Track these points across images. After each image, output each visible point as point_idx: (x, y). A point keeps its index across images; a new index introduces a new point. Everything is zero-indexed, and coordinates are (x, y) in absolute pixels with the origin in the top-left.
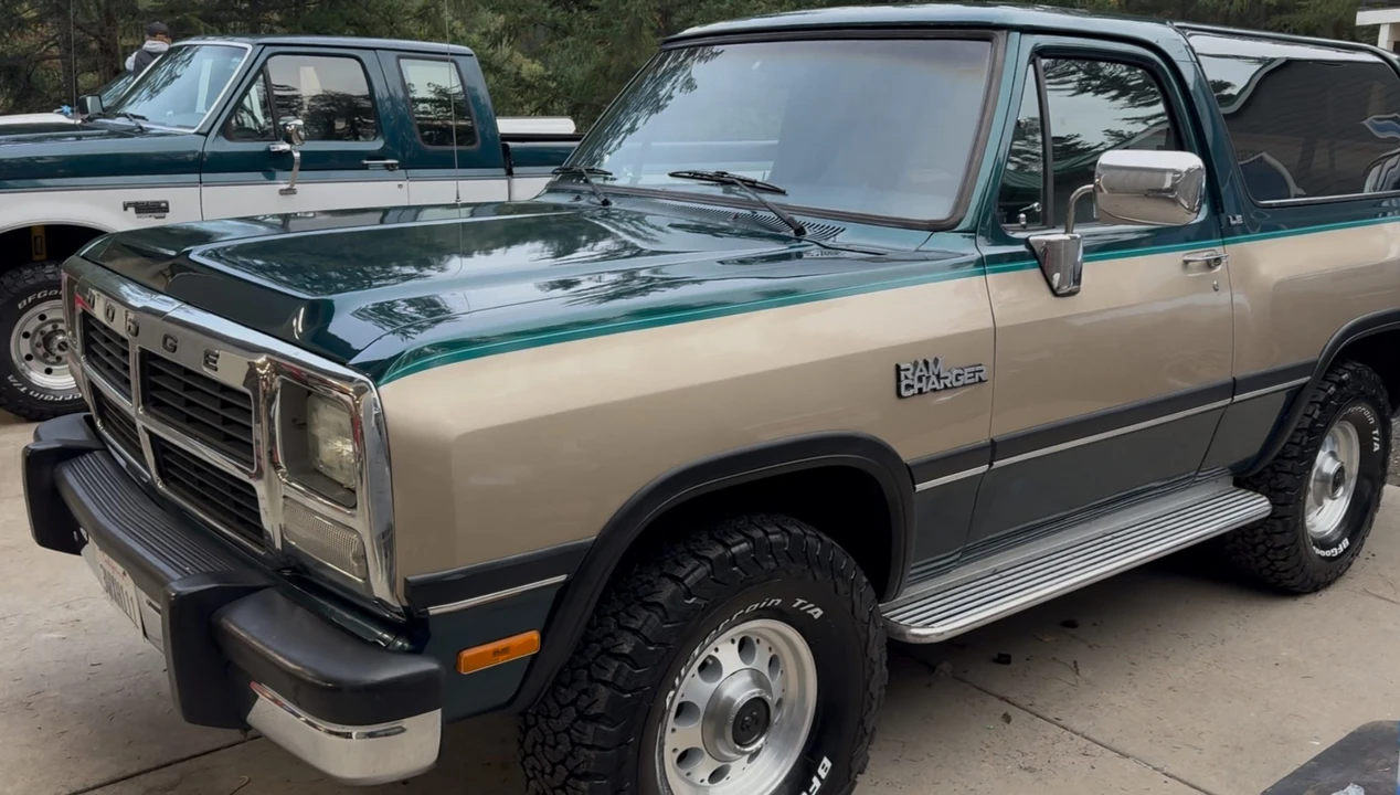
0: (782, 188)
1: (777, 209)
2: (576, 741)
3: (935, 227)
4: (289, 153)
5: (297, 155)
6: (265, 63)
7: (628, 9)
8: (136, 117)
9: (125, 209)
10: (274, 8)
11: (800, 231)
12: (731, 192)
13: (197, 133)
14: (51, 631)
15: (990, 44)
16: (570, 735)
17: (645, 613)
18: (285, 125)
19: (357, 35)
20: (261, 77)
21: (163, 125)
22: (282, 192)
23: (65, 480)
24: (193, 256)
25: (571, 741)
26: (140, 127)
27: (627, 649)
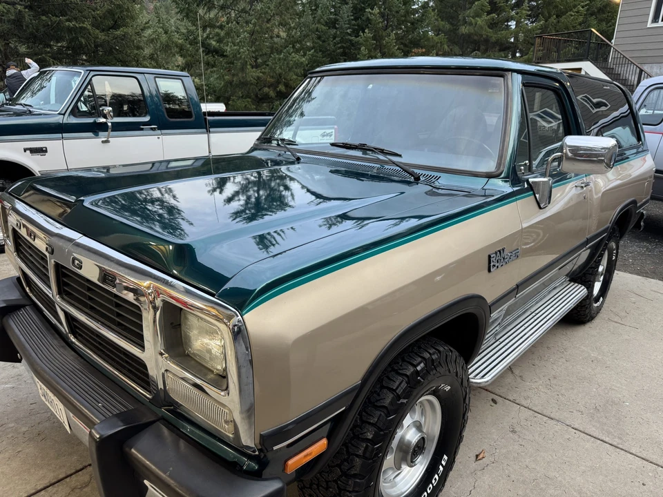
0: (399, 153)
1: (401, 165)
2: (342, 488)
3: (489, 176)
4: (106, 123)
5: (110, 124)
6: (91, 80)
7: (241, 56)
8: (26, 105)
9: (25, 151)
10: (83, 54)
11: (417, 179)
12: (366, 154)
13: (59, 114)
14: (6, 383)
15: (502, 79)
16: (337, 483)
17: (378, 413)
18: (103, 110)
19: (122, 66)
20: (89, 87)
21: (41, 109)
22: (103, 142)
23: (10, 326)
24: (86, 204)
25: (338, 487)
26: (30, 111)
27: (370, 436)
